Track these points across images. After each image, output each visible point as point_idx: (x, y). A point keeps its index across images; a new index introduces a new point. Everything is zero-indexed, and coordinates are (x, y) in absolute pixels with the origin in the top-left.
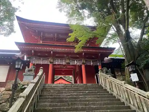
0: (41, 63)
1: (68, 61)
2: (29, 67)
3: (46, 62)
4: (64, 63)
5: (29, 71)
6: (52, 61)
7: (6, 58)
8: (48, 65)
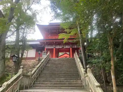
0: (50, 48)
1: (63, 46)
2: (44, 51)
3: (52, 47)
4: (61, 48)
5: (44, 53)
6: (55, 47)
7: (35, 46)
8: (53, 49)
